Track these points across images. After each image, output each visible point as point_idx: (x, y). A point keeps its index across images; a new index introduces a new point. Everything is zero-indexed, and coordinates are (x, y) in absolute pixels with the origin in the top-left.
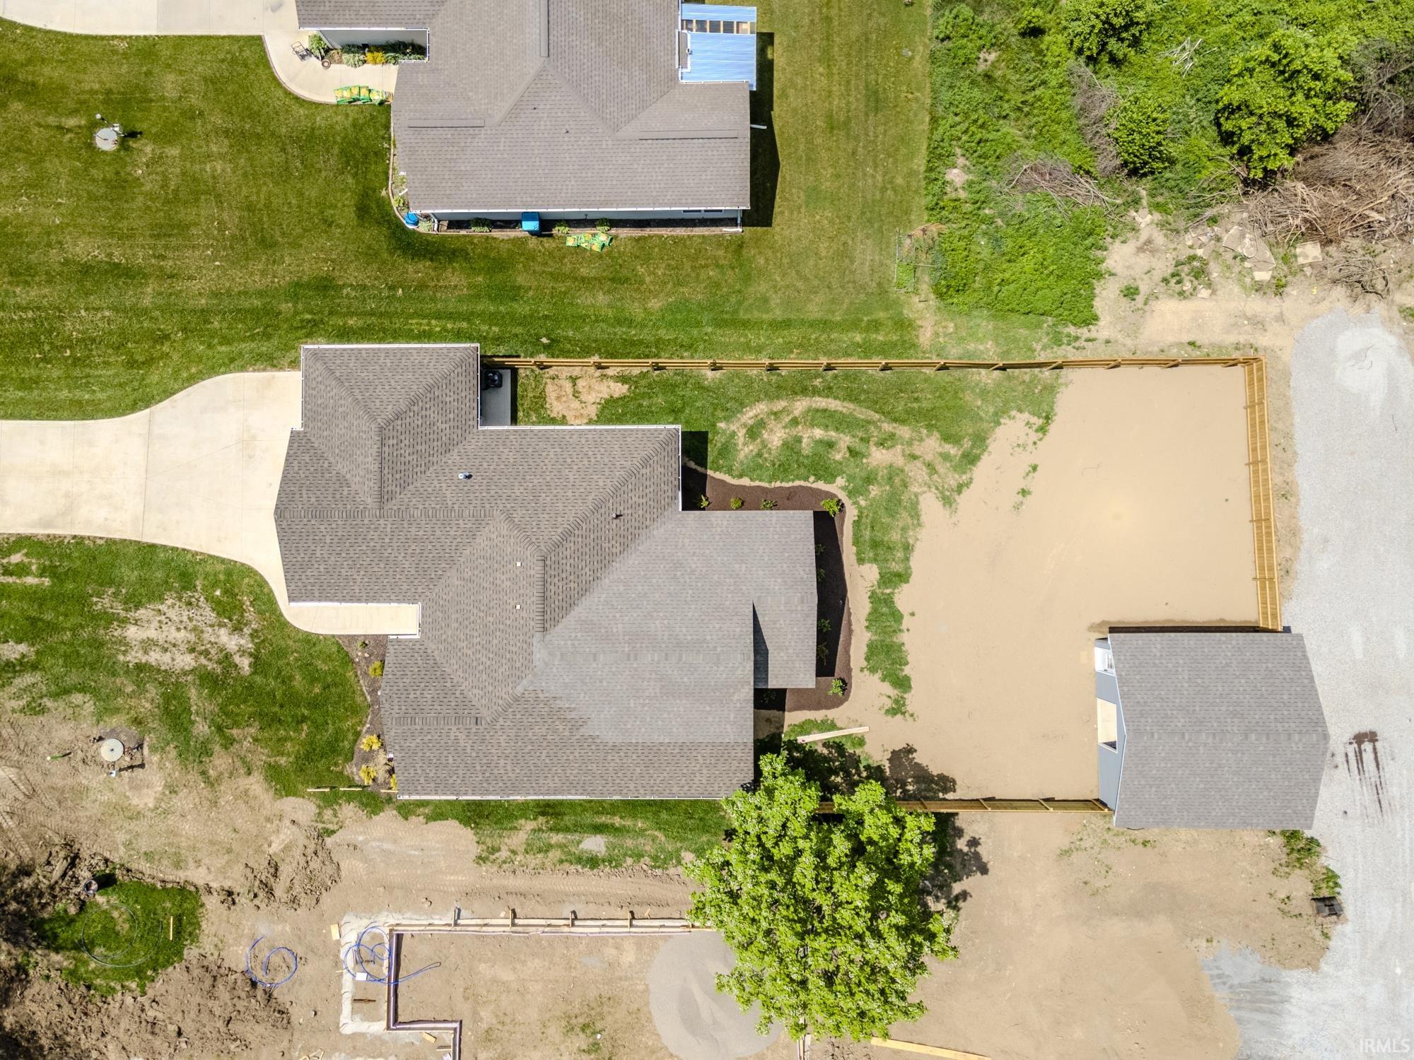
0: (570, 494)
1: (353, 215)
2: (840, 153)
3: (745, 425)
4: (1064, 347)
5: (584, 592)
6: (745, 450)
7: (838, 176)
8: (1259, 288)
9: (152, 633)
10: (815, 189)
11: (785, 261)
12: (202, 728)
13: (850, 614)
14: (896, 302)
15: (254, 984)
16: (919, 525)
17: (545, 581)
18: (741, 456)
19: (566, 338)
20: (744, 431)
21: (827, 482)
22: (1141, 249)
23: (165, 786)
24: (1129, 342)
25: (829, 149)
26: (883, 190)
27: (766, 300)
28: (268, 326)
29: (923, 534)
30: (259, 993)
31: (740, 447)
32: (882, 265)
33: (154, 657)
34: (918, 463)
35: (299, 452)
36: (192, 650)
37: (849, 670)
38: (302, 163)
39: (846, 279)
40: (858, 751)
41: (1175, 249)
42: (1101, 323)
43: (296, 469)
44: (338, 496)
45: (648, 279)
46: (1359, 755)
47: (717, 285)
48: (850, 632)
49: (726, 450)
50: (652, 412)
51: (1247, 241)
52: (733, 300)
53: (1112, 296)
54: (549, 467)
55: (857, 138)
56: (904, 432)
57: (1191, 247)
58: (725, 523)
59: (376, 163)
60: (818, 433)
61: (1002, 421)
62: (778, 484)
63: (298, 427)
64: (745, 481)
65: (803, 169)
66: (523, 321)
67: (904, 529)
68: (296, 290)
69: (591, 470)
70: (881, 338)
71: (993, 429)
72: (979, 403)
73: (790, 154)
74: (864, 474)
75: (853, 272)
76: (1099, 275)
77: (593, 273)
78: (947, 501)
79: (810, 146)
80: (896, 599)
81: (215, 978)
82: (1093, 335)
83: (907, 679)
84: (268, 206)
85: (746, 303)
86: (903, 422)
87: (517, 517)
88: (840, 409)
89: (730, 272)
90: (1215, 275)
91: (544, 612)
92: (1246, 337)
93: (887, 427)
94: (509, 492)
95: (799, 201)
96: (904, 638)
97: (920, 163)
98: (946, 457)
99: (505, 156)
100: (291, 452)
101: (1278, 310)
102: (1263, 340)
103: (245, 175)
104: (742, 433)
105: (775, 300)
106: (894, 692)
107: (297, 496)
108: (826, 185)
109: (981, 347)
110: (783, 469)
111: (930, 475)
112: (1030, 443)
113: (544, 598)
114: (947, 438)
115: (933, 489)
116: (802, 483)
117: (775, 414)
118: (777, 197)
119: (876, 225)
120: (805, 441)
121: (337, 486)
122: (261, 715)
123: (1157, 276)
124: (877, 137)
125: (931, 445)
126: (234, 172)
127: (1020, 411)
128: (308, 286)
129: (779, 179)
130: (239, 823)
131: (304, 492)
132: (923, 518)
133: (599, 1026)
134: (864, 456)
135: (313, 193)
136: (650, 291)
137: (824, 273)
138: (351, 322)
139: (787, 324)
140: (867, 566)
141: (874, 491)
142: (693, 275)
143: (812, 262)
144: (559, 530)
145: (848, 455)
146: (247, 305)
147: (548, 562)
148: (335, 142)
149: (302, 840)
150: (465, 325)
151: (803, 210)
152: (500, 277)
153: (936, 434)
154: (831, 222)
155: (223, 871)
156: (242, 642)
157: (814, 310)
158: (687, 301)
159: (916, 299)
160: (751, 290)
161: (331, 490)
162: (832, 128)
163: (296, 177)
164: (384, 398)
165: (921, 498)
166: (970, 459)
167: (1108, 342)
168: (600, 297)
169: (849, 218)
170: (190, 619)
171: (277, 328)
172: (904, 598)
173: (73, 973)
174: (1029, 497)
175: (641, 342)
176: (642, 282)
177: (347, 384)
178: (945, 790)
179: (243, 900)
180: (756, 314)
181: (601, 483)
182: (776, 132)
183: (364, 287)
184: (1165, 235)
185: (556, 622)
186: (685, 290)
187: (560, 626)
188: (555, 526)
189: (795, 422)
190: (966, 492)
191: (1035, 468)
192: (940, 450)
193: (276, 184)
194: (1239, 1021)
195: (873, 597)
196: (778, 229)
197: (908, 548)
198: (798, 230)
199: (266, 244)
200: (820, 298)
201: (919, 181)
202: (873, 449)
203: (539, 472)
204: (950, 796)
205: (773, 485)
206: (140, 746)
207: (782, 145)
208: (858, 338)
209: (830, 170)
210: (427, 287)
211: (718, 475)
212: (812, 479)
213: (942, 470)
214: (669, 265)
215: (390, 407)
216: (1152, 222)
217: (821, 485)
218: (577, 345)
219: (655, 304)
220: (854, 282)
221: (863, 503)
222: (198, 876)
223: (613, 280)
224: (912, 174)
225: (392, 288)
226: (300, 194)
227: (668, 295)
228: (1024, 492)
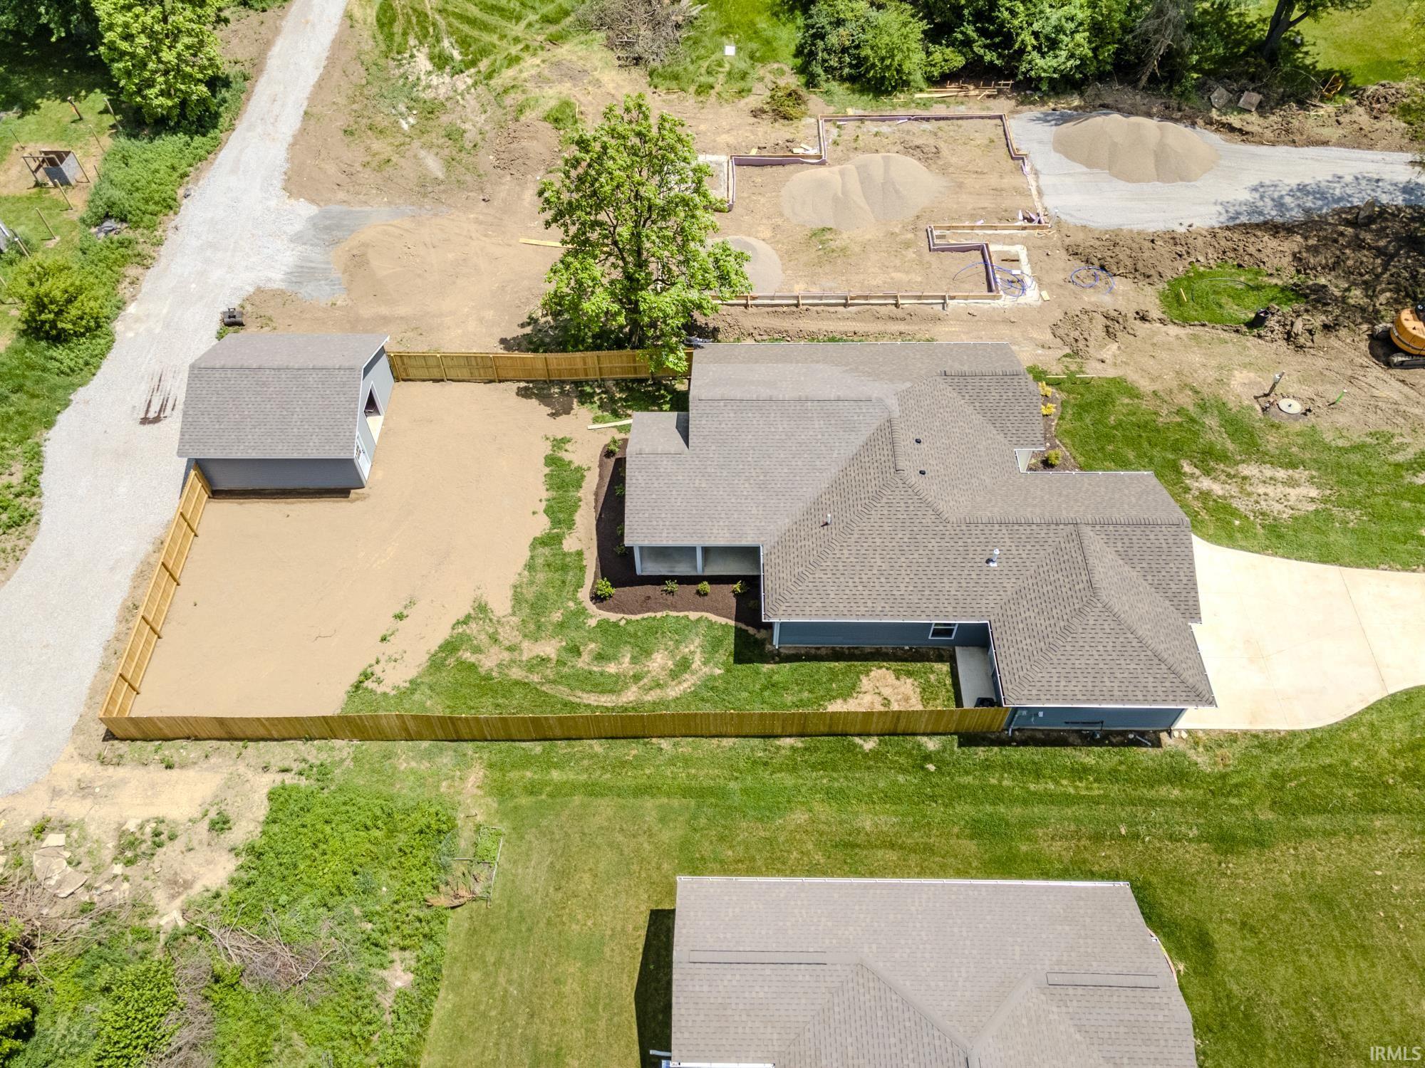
0: (878, 541)
1: (1216, 937)
2: (551, 1016)
3: (693, 673)
4: (318, 763)
5: (855, 458)
6: (693, 647)
7: (557, 982)
8: (65, 827)
9: (1293, 493)
10: (587, 965)
11: (635, 867)
12: (1211, 421)
13: (595, 507)
14: (504, 815)
15: (1102, 268)
16: (515, 587)
17: (894, 455)
18: (697, 641)
19: (903, 770)
20: (693, 666)
21: (607, 621)
22: (187, 885)
23: (1228, 385)
24: (242, 769)
25: (564, 1021)
26: (499, 962)
27: (662, 820)
28: (1281, 789)
29: (513, 579)
30: (1097, 263)
31: (698, 650)
32: (515, 862)
33: (1281, 474)
34: (507, 643)
35: (1184, 594)
36: (1244, 478)
37: (601, 466)
38: (1312, 1016)
39: (561, 843)
40: (600, 413)
41: (146, 879)
42: (266, 791)
43: (1181, 574)
44: (1126, 540)
45: (810, 847)
46: (163, 408)
47: (722, 839)
48: (596, 494)
49: (715, 644)
50: (798, 684)
51: (56, 878)
52: (703, 821)
53: (244, 823)
54: (903, 572)
55: (525, 1040)
56: (516, 673)
57: (126, 879)
58: (715, 531)
59: (1206, 1015)
60: (612, 668)
61: (407, 685)
62: (659, 615)
63: (1195, 627)
64: (693, 615)
65: (604, 990)
66: (959, 793)
67: (532, 583)
68: (1260, 839)
69: (858, 568)
70: (529, 774)
71: (420, 676)
72: (429, 703)
73: (619, 1014)
74: (566, 631)
75: (552, 851)
76: (251, 850)
77: (880, 853)
78: (482, 608)
79: (591, 1026)
80: (549, 524)
81: (1136, 270)
82: (279, 778)
83: (547, 464)
84: (1340, 954)
85: (687, 816)
86: (517, 683)
87: (929, 518)
88: (585, 695)
89: (706, 855)
90: (110, 845)
91: (892, 432)
92: (106, 774)
93: (535, 678)
94: (943, 544)
95: (613, 945)
96: (545, 495)
97: (443, 1005)
98: (477, 650)
99: (1010, 940)
100: (1193, 594)
101: (54, 803)
102: (87, 770)
103: (1386, 997)
104: (697, 663)
105: (651, 818)
106: (562, 454)
107: (1170, 541)
108: (573, 967)
109: (413, 764)
110: (654, 630)
111: (496, 632)
112: (382, 663)
113: (893, 443)
114: (472, 667)
115: (495, 619)
116: (634, 617)
117: (658, 685)
118: (641, 950)
119: (515, 914)
120: (627, 660)
121: (1130, 553)
122: (1158, 431)
123: (179, 844)
124: (497, 1044)
125: (489, 661)
126: (1403, 1002)
127: (385, 694)
128: (1245, 842)
129: (636, 975)
130: (1152, 362)
131: (1164, 545)
132: (510, 593)
133: (821, 253)
134: (565, 648)
135: (1283, 971)
136: (806, 832)
137: (588, 853)
138: (1176, 792)
139: (639, 791)
140: (573, 550)
141: (557, 616)
142: (753, 852)
143: (602, 866)
144: (884, 500)
145: (582, 648)
146: (1320, 819)
147: (892, 470)
148: (1275, 1047)
149: (1091, 350)
150: (1032, 787)
151: (609, 932)
152: (1000, 851)
153: (482, 671)
154: (572, 917)
155: (1155, 333)
156: (1196, 484)
157: (605, 807)
158: (761, 820)
159: (480, 819)
160: (680, 832)
161: (1136, 549)
162: (557, 1055)
163: (1315, 994)
164: (1100, 635)
165: (510, 611)
166: (450, 647)
167: (266, 769)
168: (868, 825)
169: (549, 922)
170: (1257, 502)
171: (1269, 786)
172: (542, 525)
173: (1258, 273)
174: (397, 612)
175: (814, 767)
176: (817, 844)
177: (1149, 653)
178: (526, 389)
179: (1131, 315)
180: (675, 803)
181: (845, 552)
182: (637, 1047)
183: (1171, 838)
184: (151, 898)
185: (880, 429)
186: (762, 834)
187: (875, 426)
188: (889, 504)
189: (637, 678)
190: (461, 615)
191: (384, 639)
192: (481, 657)
193: (1338, 985)
194: (328, 263)
195: (570, 524)
196: (643, 908)
197: (530, 567)
198: (616, 906)
199: (1323, 899)
200: (599, 821)
201: (448, 976)
202: (554, 656)
203: (914, 567)
204: (522, 385)
205: (664, 614)
206: (1264, 410)
207: (630, 1028)
208: (555, 775)
209: (566, 989)
210: (1090, 838)
211: (723, 621)
212: (623, 623)
213: (483, 636)
214: (784, 863)
215: (1091, 622)
216: (162, 916)
217: (613, 617)
218: (892, 762)
219: (800, 817)
220: (552, 841)
221: (571, 604)
222: (1173, 330)
223: (854, 846)
224: (455, 987)
225: (1136, 836)
226: (1300, 971)
227: (783, 828)
228: (400, 617)
